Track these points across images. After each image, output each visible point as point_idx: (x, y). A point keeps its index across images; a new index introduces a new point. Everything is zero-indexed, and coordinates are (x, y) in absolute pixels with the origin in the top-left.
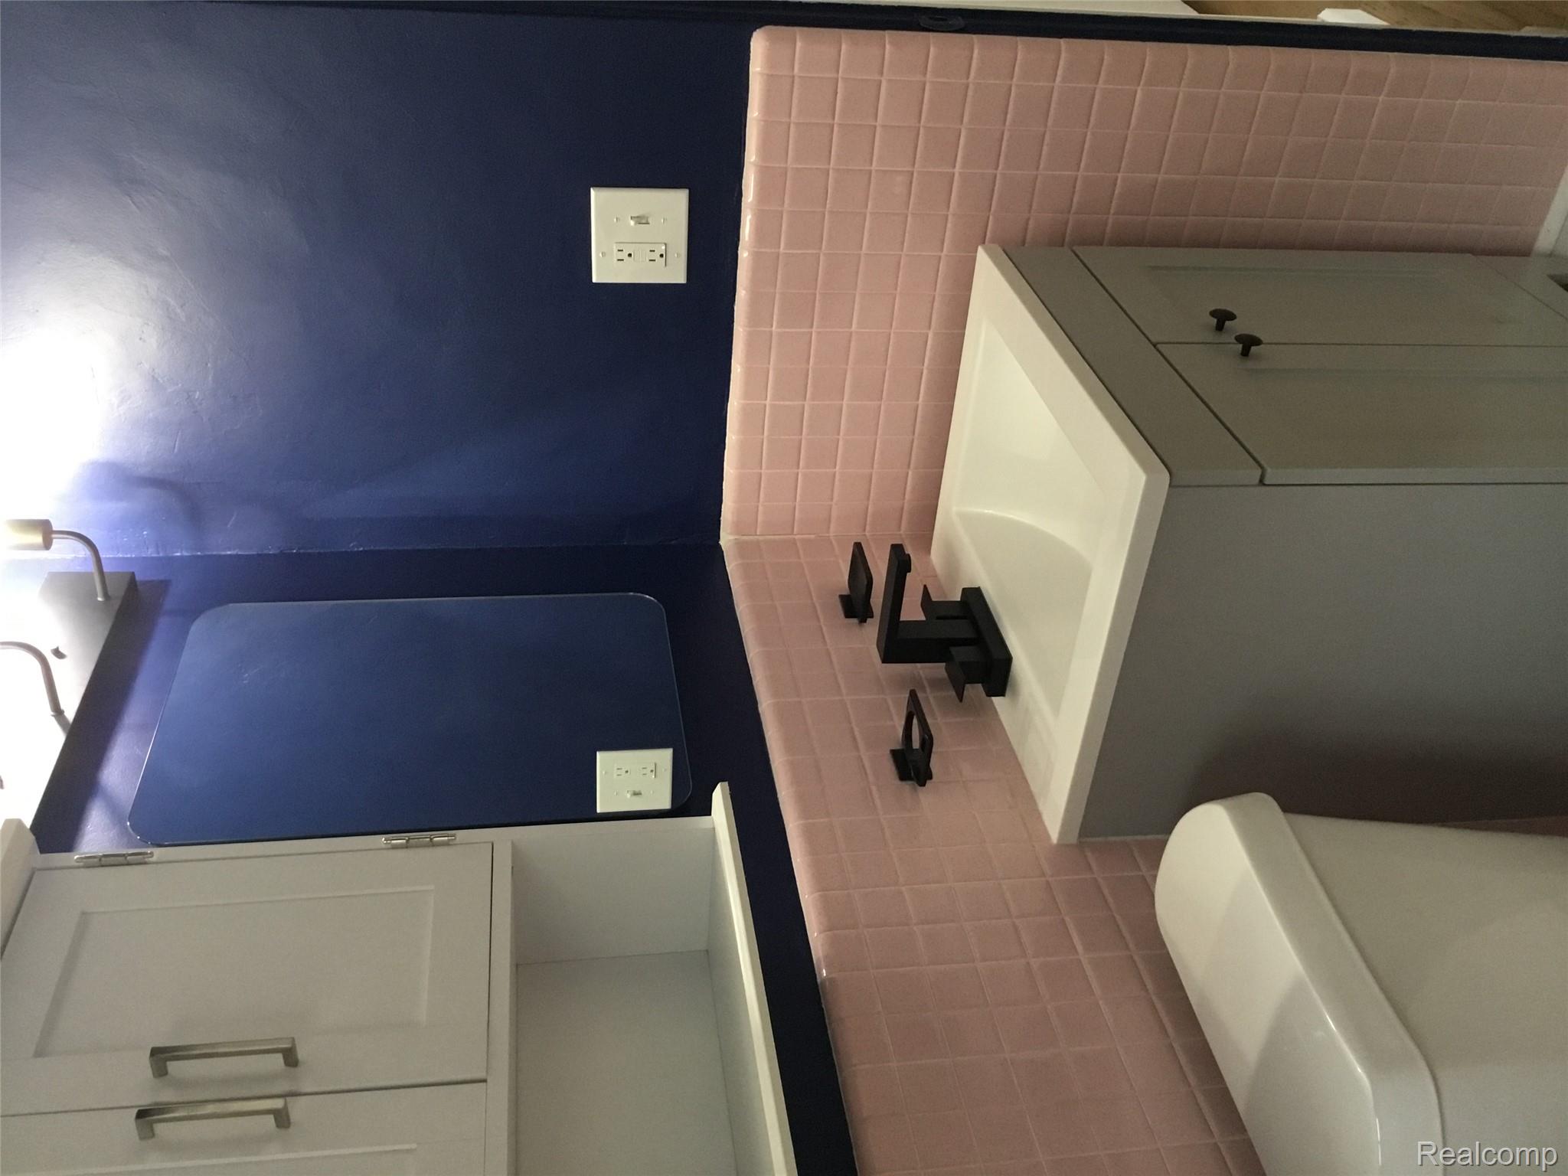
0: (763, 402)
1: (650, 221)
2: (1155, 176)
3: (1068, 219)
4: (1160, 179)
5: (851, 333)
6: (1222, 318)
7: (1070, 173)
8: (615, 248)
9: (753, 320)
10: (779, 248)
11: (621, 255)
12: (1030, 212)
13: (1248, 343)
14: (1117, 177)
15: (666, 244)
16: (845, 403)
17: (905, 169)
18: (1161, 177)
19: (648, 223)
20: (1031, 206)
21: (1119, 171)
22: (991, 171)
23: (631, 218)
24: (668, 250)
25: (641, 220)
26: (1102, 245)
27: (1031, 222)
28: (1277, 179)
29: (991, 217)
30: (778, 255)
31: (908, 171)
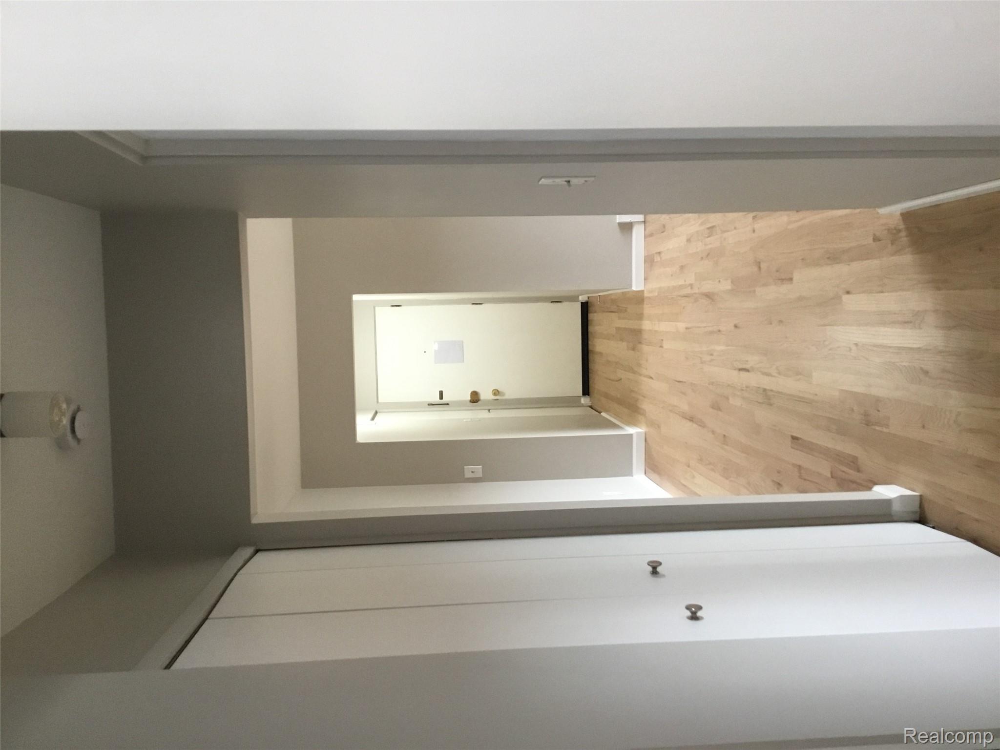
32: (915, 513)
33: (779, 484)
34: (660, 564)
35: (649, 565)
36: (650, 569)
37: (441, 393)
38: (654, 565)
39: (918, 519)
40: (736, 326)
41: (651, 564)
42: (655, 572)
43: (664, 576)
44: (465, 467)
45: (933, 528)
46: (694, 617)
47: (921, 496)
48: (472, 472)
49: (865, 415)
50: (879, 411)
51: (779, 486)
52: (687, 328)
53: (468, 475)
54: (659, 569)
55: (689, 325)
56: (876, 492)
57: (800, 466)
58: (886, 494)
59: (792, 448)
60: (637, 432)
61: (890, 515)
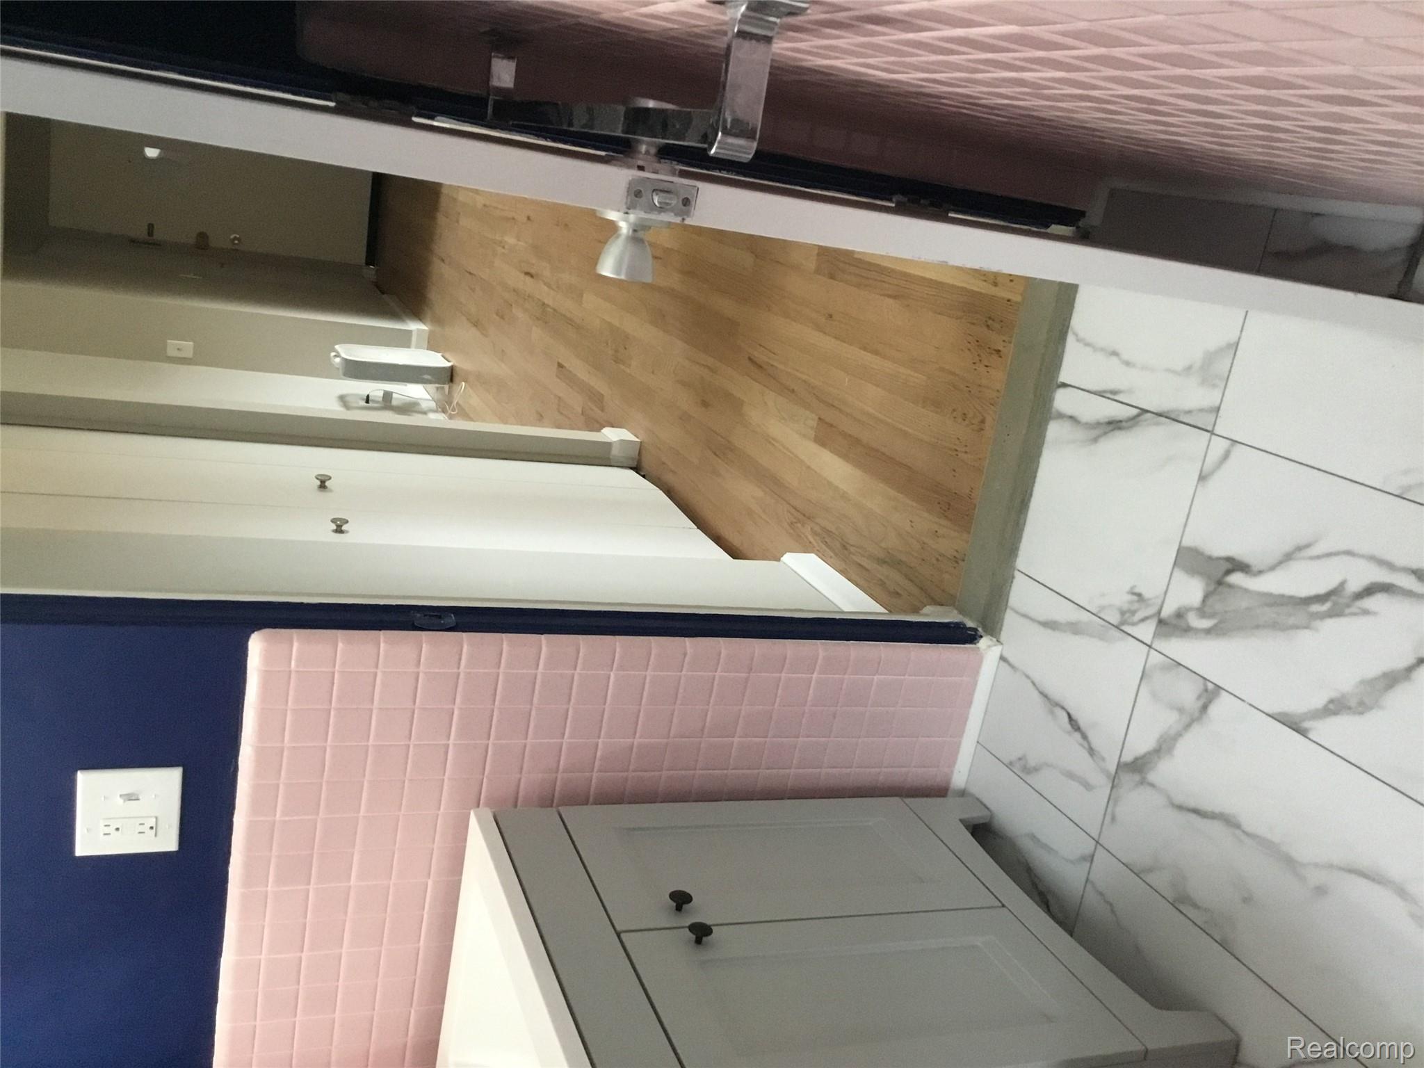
0: (258, 957)
1: (140, 797)
2: (631, 740)
3: (556, 778)
4: (635, 743)
5: (350, 887)
6: (681, 900)
7: (555, 740)
8: (102, 823)
9: (247, 882)
10: (275, 815)
11: (107, 830)
12: (521, 772)
13: (701, 932)
14: (598, 742)
15: (156, 818)
16: (344, 950)
17: (402, 743)
18: (637, 741)
19: (138, 799)
20: (522, 769)
21: (599, 737)
22: (485, 742)
23: (121, 796)
24: (159, 823)
25: (131, 797)
26: (587, 804)
27: (523, 781)
28: (736, 740)
29: (485, 780)
30: (274, 822)
31: (406, 745)
32: (633, 459)
33: (541, 416)
34: (330, 478)
35: (317, 479)
36: (319, 483)
37: (151, 227)
38: (323, 478)
39: (634, 465)
40: (529, 218)
41: (320, 478)
42: (323, 486)
43: (331, 491)
44: (169, 341)
45: (644, 476)
46: (339, 530)
47: (641, 442)
48: (178, 349)
49: (616, 351)
50: (625, 348)
51: (540, 419)
52: (485, 205)
53: (172, 352)
54: (327, 484)
55: (488, 203)
56: (604, 434)
57: (560, 398)
58: (610, 437)
59: (557, 376)
60: (418, 330)
61: (609, 459)
